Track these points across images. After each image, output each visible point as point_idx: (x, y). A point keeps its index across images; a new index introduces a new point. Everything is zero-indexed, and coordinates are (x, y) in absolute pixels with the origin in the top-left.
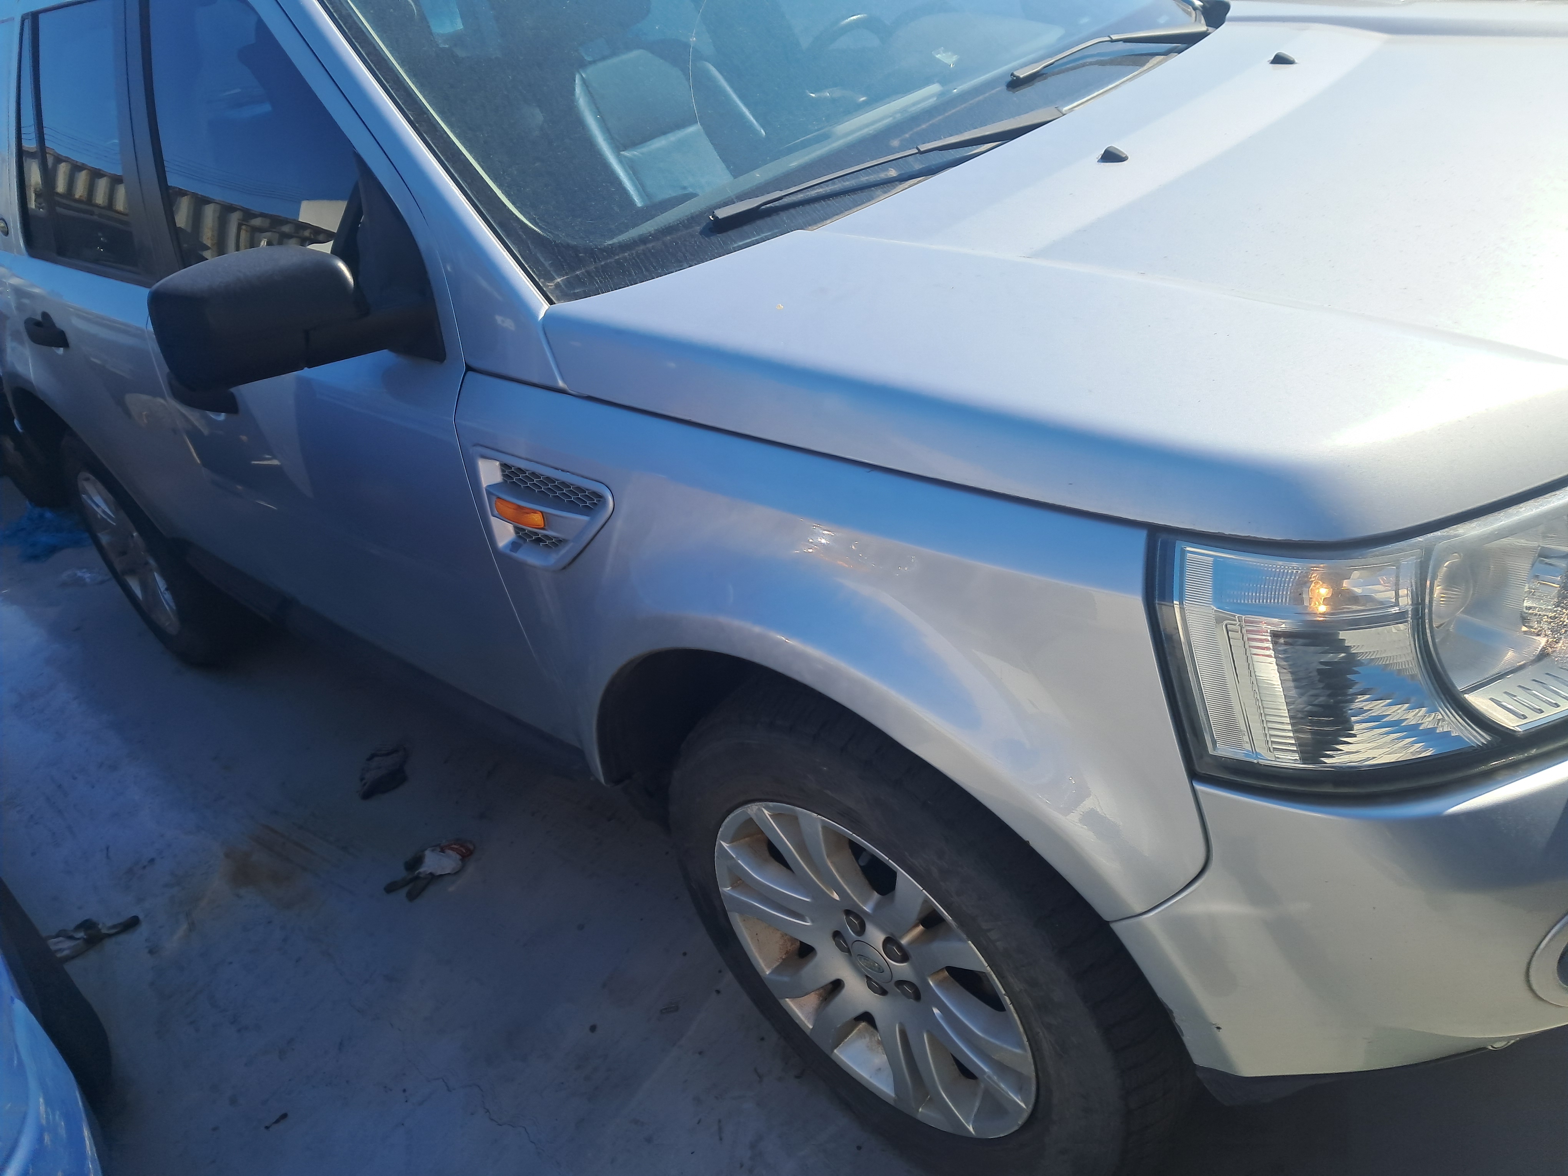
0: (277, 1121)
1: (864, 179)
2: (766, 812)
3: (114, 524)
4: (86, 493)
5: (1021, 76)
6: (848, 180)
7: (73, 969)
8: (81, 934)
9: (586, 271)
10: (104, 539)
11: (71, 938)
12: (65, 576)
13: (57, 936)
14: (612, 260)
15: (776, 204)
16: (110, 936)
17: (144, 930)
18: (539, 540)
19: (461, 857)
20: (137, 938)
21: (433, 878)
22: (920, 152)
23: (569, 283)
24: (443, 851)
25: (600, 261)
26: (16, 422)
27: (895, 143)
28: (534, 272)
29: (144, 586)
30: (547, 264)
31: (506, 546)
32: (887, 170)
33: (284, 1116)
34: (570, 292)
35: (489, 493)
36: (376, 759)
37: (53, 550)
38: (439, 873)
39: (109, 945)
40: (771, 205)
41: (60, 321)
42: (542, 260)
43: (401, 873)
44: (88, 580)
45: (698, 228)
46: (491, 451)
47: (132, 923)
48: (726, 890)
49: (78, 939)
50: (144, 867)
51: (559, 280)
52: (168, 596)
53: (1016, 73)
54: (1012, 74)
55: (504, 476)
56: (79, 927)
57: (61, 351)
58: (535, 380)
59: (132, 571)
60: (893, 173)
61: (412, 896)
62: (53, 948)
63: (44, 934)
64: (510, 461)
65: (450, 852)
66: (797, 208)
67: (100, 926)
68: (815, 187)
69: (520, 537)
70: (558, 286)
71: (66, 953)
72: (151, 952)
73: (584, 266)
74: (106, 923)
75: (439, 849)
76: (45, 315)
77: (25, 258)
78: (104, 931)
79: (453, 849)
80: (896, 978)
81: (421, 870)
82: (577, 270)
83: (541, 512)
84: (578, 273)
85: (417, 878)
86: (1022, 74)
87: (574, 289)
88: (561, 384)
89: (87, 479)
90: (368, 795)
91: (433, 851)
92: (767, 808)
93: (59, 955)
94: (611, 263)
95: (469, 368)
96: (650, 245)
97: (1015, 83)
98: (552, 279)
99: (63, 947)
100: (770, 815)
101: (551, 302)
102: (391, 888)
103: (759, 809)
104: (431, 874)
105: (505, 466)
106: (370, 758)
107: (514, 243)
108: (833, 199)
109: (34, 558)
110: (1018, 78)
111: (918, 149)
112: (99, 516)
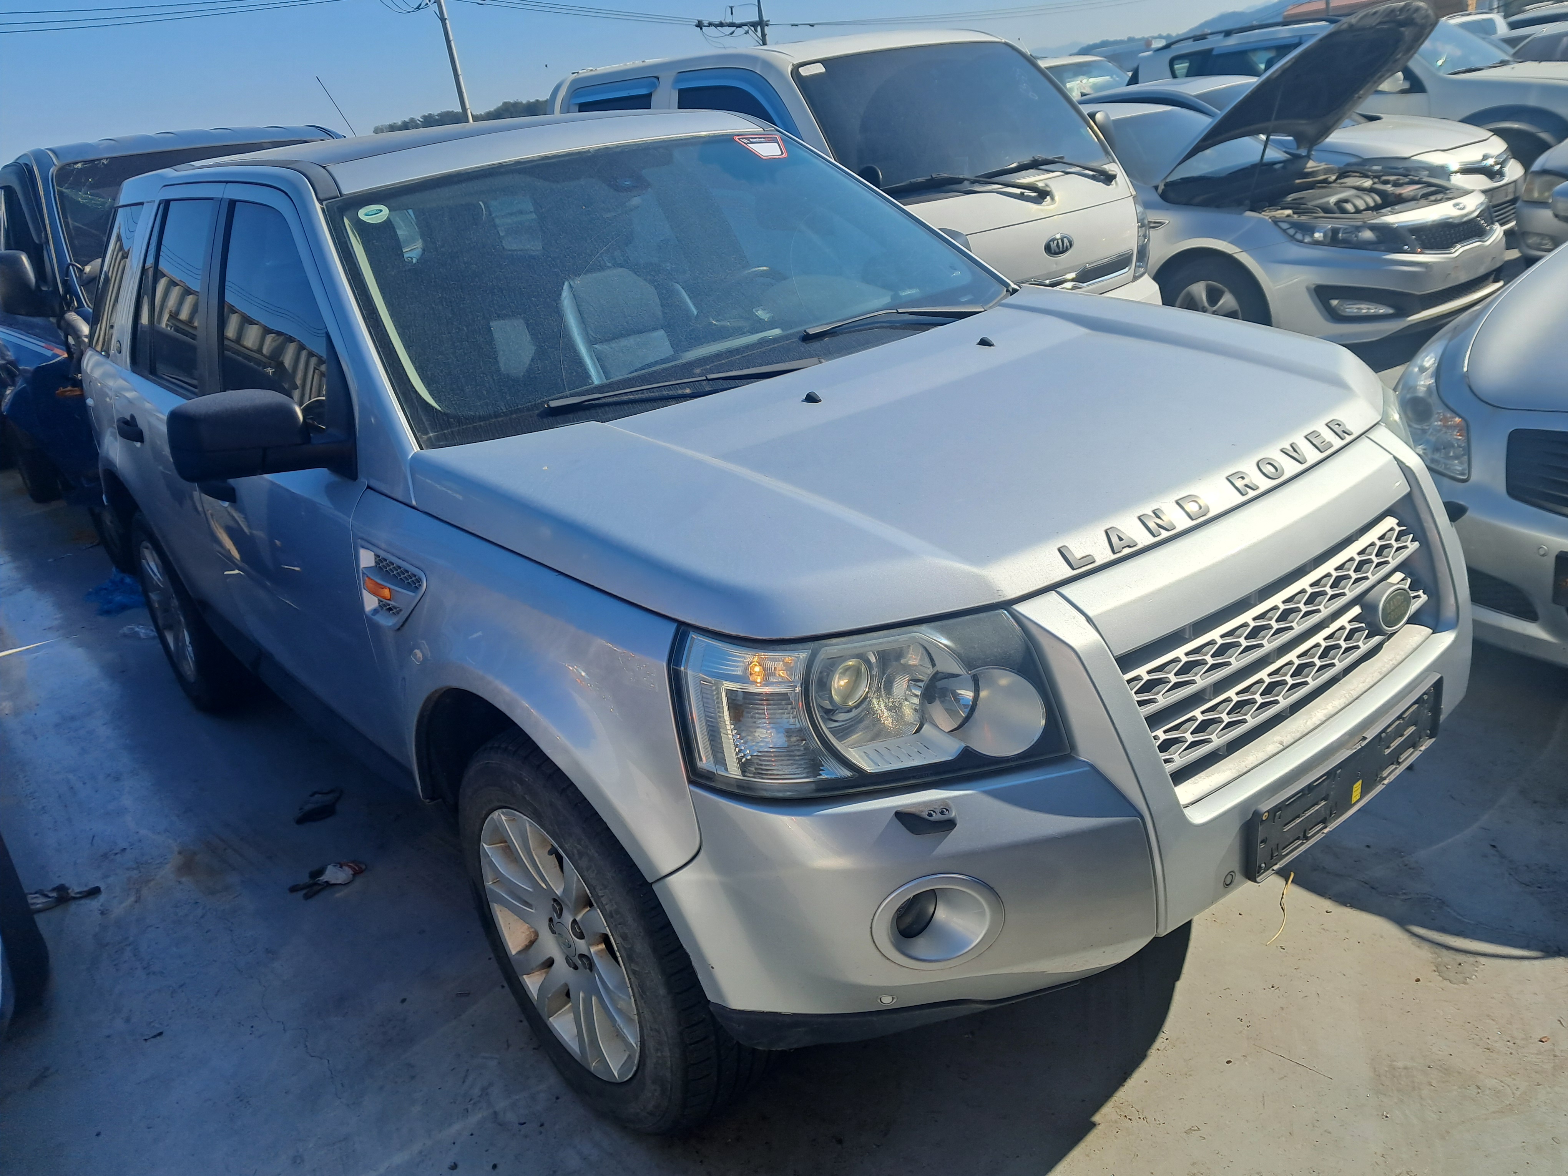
0: (155, 1037)
1: (665, 393)
2: (503, 818)
3: (162, 586)
4: (145, 559)
5: (811, 333)
6: (653, 392)
7: (40, 920)
8: (54, 894)
9: (452, 431)
10: (154, 596)
11: (47, 896)
12: (125, 630)
13: (36, 893)
14: (471, 426)
15: (597, 402)
16: (74, 898)
17: (102, 898)
18: (390, 609)
19: (353, 873)
20: (94, 904)
21: (328, 884)
22: (707, 380)
23: (438, 438)
24: (341, 867)
25: (463, 426)
26: (104, 497)
27: (698, 371)
28: (415, 427)
29: (176, 639)
30: (426, 423)
31: (370, 611)
32: (685, 388)
33: (160, 1034)
34: (433, 445)
35: (363, 573)
36: (316, 796)
37: (123, 608)
38: (333, 882)
39: (73, 907)
40: (593, 402)
41: (142, 424)
42: (424, 420)
43: (305, 879)
44: (142, 635)
45: (537, 412)
46: (369, 544)
47: (94, 892)
48: (489, 884)
49: (50, 897)
50: (116, 854)
51: (431, 435)
52: (190, 649)
53: (808, 331)
54: (805, 331)
55: (376, 562)
56: (54, 890)
57: (138, 445)
58: (400, 499)
59: (170, 627)
60: (688, 391)
61: (307, 897)
62: (30, 901)
63: (26, 891)
64: (382, 554)
65: (346, 868)
66: (611, 407)
67: (70, 891)
68: (628, 394)
69: (380, 606)
70: (430, 438)
71: (38, 906)
72: (102, 913)
73: (451, 428)
74: (75, 888)
75: (339, 866)
76: (132, 417)
77: (128, 373)
78: (73, 895)
79: (350, 867)
80: (578, 953)
81: (320, 878)
82: (445, 430)
83: (389, 588)
84: (446, 431)
85: (316, 884)
86: (812, 331)
87: (440, 442)
88: (414, 503)
89: (147, 548)
90: (300, 821)
91: (335, 866)
92: (503, 813)
93: (33, 907)
94: (469, 428)
95: (369, 487)
96: (500, 419)
97: (807, 338)
98: (427, 433)
99: (38, 902)
100: (505, 820)
101: (421, 448)
102: (294, 889)
103: (499, 815)
104: (327, 882)
105: (377, 556)
106: (312, 795)
107: (408, 407)
108: (639, 404)
109: (107, 612)
110: (808, 334)
111: (706, 377)
112: (154, 582)
